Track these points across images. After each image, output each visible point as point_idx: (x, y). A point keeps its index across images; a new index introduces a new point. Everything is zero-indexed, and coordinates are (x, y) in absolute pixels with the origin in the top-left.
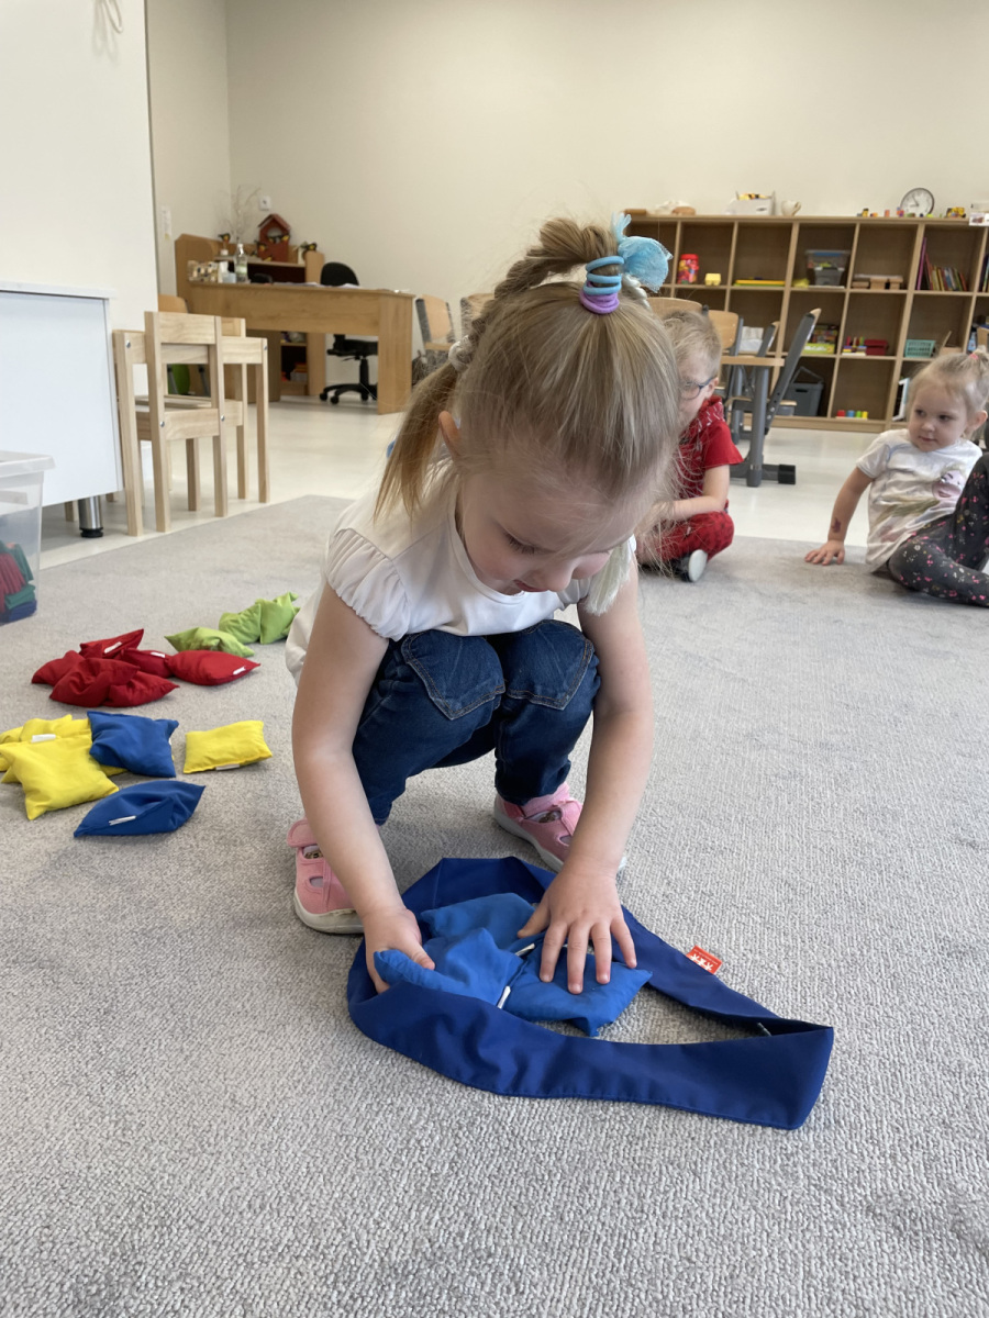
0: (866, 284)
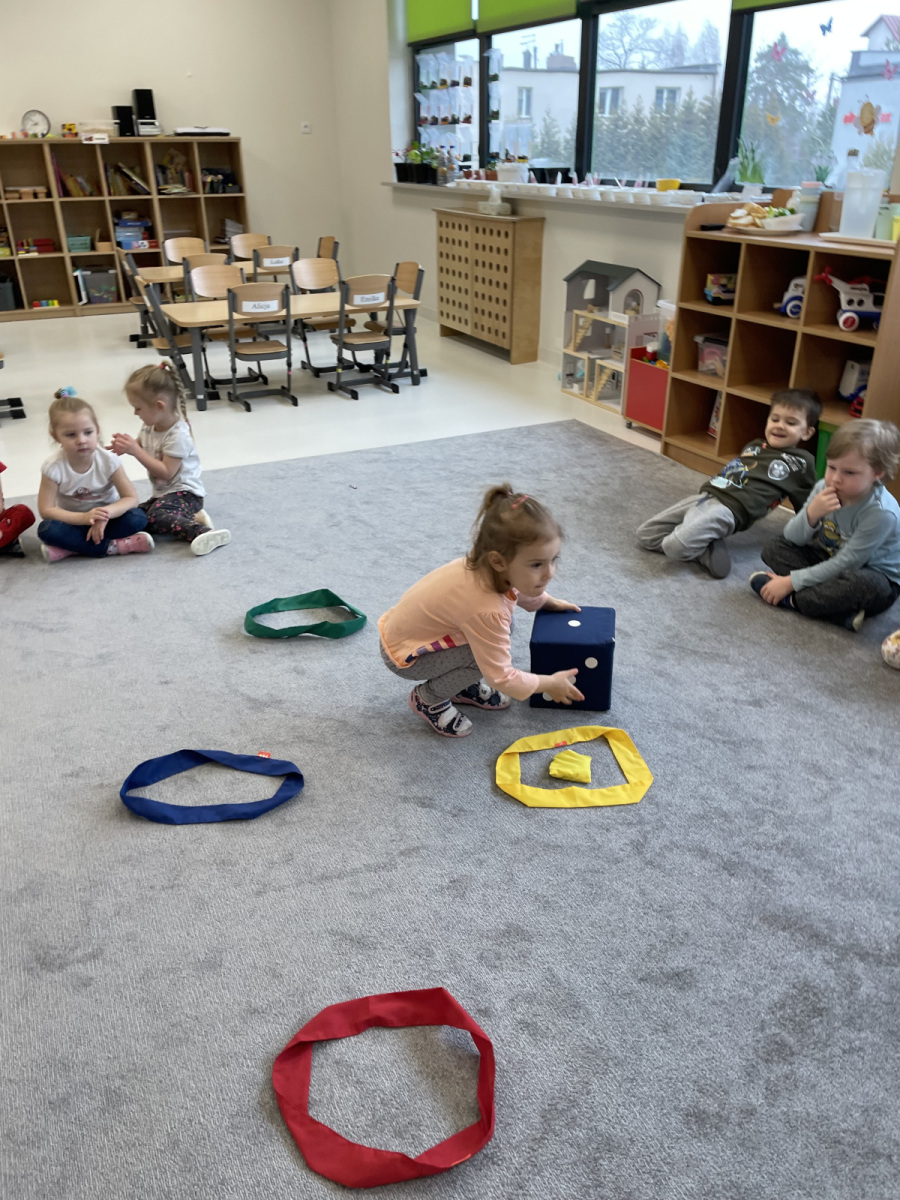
0: (17, 195)
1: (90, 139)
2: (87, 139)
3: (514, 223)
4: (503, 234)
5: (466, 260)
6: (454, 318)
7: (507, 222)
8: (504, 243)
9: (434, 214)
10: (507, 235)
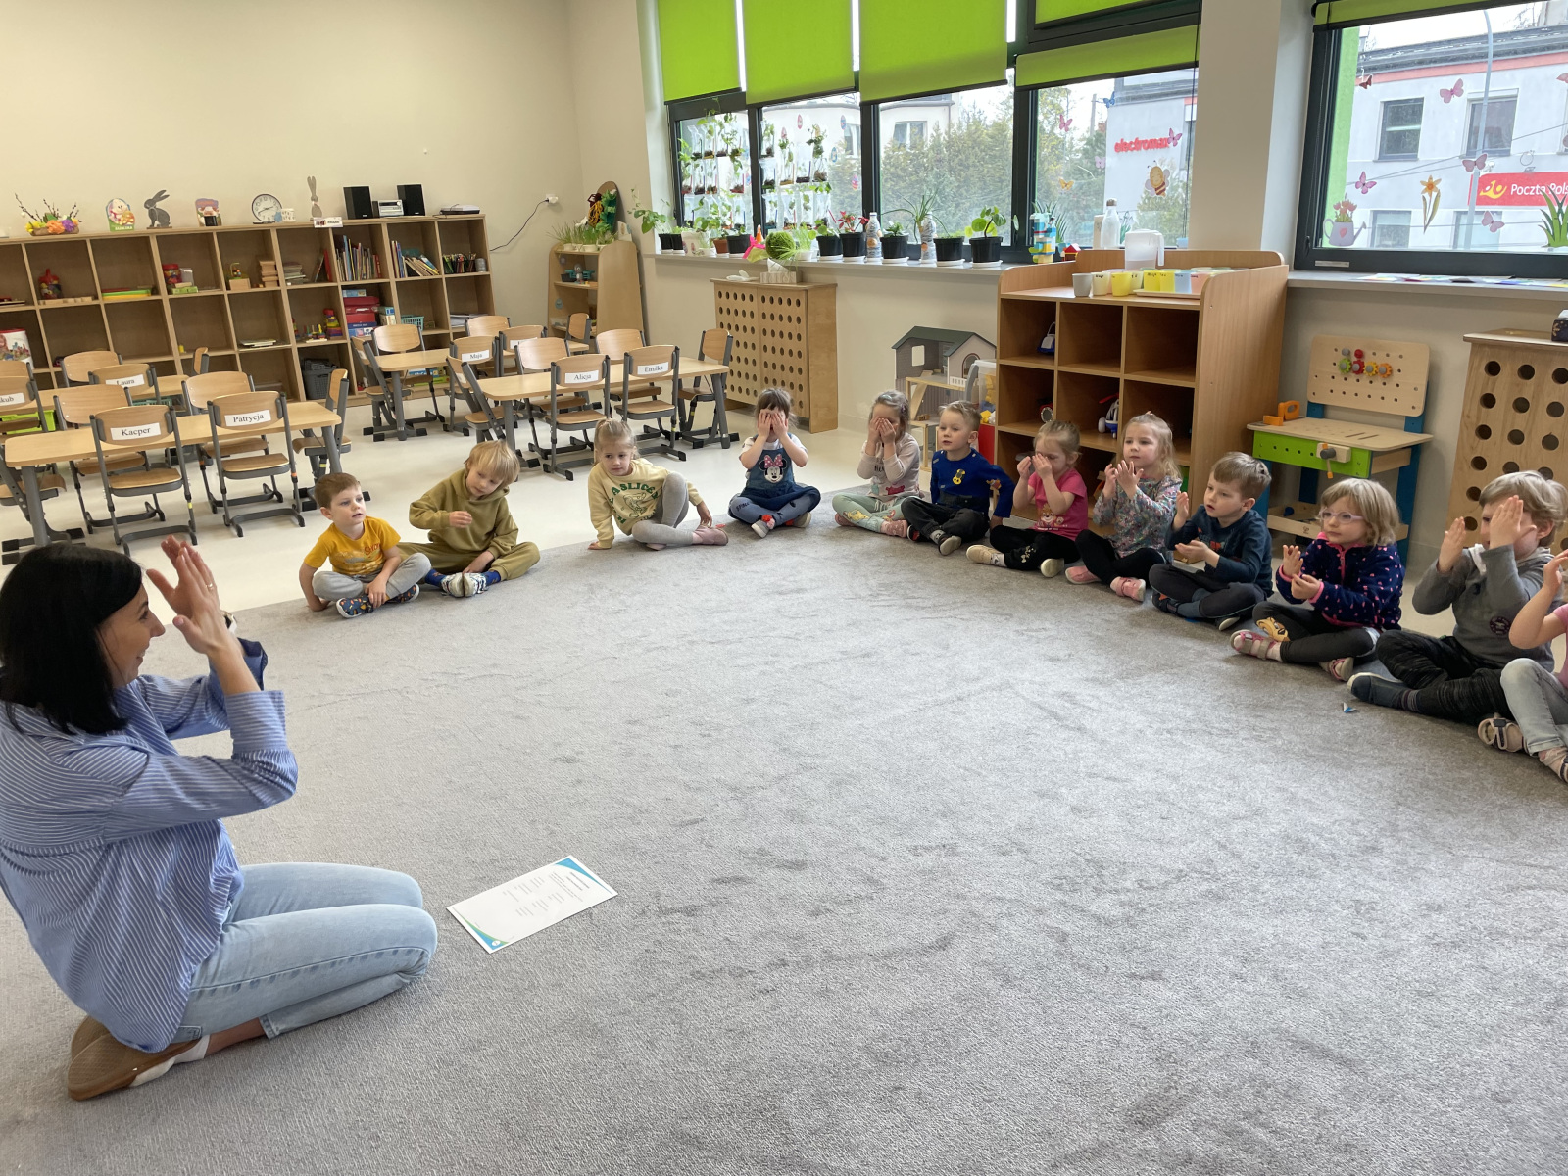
1: (323, 223)
2: (318, 224)
3: (806, 291)
4: (793, 302)
5: (753, 330)
6: (740, 390)
7: (799, 291)
8: (795, 311)
9: (713, 284)
10: (798, 303)
